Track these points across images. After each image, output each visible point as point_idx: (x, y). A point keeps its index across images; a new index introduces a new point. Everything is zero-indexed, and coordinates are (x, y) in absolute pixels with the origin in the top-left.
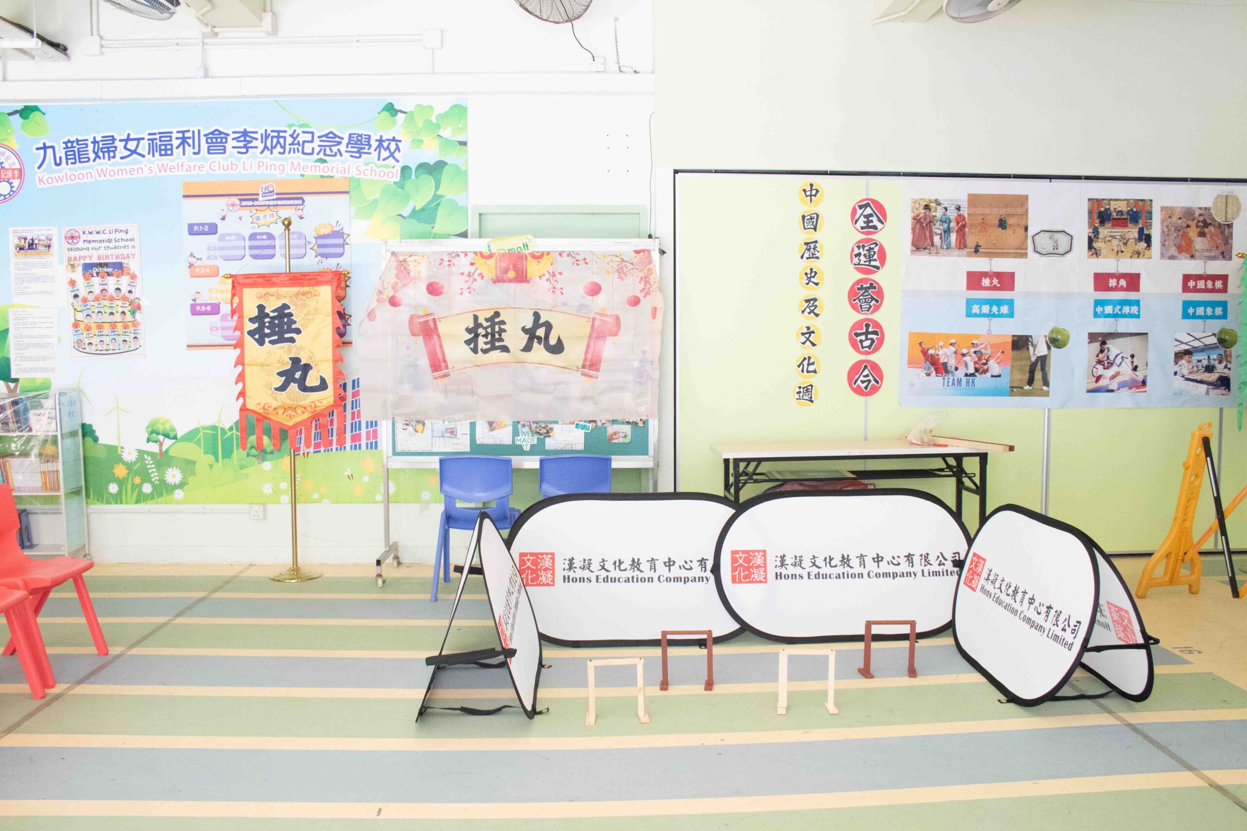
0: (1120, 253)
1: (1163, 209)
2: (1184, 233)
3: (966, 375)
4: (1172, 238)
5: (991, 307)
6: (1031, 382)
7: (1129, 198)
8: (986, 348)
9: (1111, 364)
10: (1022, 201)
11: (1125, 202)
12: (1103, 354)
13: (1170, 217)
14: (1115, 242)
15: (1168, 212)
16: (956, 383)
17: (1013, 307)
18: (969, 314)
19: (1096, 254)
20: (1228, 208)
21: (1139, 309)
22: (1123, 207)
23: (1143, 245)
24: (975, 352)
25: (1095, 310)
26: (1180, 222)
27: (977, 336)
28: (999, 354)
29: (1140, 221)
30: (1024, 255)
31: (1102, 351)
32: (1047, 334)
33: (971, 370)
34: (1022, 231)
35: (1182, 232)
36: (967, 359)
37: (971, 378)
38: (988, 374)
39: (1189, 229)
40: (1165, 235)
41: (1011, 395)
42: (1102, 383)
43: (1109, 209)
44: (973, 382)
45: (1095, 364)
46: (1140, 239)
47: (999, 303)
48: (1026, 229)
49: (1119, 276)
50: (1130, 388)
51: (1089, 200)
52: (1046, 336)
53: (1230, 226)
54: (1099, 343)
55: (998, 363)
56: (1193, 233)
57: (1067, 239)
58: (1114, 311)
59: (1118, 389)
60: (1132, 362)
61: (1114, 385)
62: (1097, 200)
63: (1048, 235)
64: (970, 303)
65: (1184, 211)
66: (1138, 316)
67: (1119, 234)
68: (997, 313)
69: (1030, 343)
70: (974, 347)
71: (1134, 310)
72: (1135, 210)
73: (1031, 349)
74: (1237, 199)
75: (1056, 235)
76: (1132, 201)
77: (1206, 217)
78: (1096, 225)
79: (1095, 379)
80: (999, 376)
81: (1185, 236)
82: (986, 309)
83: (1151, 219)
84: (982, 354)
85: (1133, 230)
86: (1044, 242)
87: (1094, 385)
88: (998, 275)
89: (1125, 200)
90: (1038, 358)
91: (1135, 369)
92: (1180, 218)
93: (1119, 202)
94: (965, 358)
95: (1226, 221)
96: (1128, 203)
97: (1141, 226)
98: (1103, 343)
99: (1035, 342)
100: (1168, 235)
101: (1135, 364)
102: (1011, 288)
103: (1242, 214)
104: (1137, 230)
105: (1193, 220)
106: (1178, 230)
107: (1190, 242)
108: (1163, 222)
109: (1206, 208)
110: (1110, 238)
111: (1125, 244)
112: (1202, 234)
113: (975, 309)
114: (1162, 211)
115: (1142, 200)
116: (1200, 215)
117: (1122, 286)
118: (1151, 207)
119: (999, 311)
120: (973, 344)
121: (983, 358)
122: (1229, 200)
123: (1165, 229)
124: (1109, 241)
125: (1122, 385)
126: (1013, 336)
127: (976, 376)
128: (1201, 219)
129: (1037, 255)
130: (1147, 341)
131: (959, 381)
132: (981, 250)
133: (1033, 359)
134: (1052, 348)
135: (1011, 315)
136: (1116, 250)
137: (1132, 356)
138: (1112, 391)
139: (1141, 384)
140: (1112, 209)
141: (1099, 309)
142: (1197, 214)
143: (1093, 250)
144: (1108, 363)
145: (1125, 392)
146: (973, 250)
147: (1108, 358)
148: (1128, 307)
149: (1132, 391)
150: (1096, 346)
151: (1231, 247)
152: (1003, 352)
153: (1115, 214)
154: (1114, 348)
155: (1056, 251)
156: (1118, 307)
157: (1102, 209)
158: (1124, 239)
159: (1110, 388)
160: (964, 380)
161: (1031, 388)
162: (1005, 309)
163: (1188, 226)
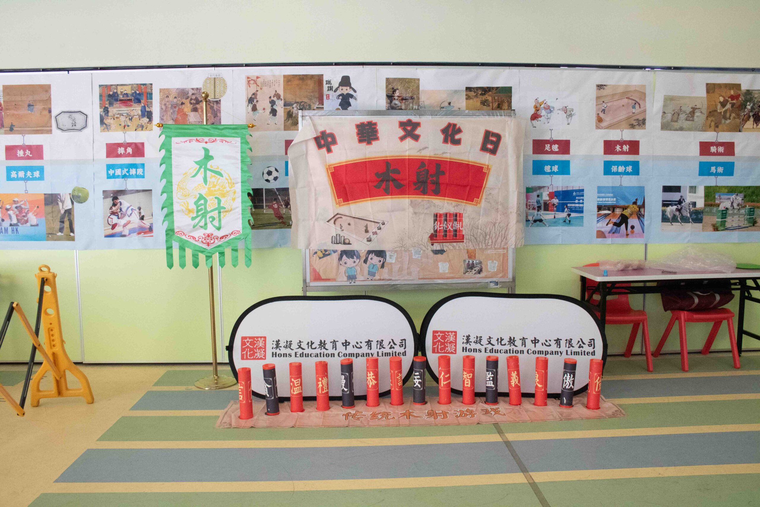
0: (126, 127)
1: (161, 90)
2: (179, 109)
3: (11, 225)
4: (169, 113)
5: (26, 172)
6: (61, 230)
7: (133, 83)
8: (25, 204)
9: (124, 215)
10: (46, 89)
11: (130, 87)
12: (116, 207)
13: (168, 97)
14: (122, 118)
15: (165, 93)
16: (3, 231)
17: (43, 171)
18: (9, 178)
19: (107, 128)
20: (216, 88)
21: (144, 170)
22: (129, 91)
23: (146, 120)
24: (16, 208)
25: (107, 172)
26: (175, 100)
27: (17, 195)
28: (36, 208)
29: (142, 101)
30: (50, 132)
31: (114, 205)
32: (71, 192)
33: (15, 221)
34: (46, 112)
35: (177, 108)
36: (11, 212)
37: (15, 227)
38: (28, 224)
39: (183, 106)
40: (163, 111)
41: (47, 240)
42: (117, 229)
43: (116, 93)
44: (17, 230)
45: (109, 215)
46: (143, 115)
47: (32, 169)
48: (50, 111)
49: (126, 145)
50: (139, 234)
51: (100, 86)
52: (70, 194)
53: (218, 102)
54: (111, 199)
55: (35, 215)
56: (187, 108)
57: (83, 117)
58: (122, 173)
59: (129, 234)
60: (140, 213)
61: (126, 232)
62: (106, 86)
63: (68, 115)
64: (9, 169)
65: (178, 91)
66: (143, 177)
67: (125, 112)
68: (31, 177)
69: (59, 200)
70: (15, 204)
71: (140, 171)
72: (138, 92)
73: (60, 204)
74: (224, 81)
75: (74, 115)
76: (135, 86)
77: (198, 96)
78: (107, 106)
79: (111, 227)
80: (37, 225)
81: (180, 111)
82: (21, 174)
83: (151, 98)
84: (22, 208)
85: (137, 108)
86: (65, 121)
87: (110, 232)
88: (30, 148)
89: (130, 85)
90: (66, 211)
91: (142, 218)
92: (175, 98)
93: (125, 87)
94: (9, 212)
95: (215, 98)
96: (132, 87)
97: (143, 105)
98: (115, 198)
99: (63, 199)
100: (166, 111)
101: (142, 214)
102: (41, 157)
103: (228, 91)
104: (140, 108)
105: (187, 98)
106: (174, 106)
107: (185, 115)
108: (161, 100)
109: (197, 89)
110: (118, 116)
111: (131, 119)
112: (195, 110)
113: (13, 174)
114: (160, 92)
115: (144, 85)
116: (193, 94)
117: (129, 153)
118: (152, 90)
119: (32, 175)
120: (14, 201)
121: (23, 212)
122: (217, 82)
123: (164, 107)
124: (117, 118)
125: (132, 231)
126: (45, 194)
127: (18, 226)
128: (194, 97)
129: (59, 132)
130: (152, 197)
131: (6, 230)
132: (15, 129)
133: (62, 212)
134: (75, 203)
135: (41, 178)
136: (123, 124)
137: (140, 209)
138: (124, 236)
139: (148, 230)
140: (119, 93)
141: (111, 172)
142: (190, 94)
143: (104, 125)
144: (121, 214)
145: (134, 236)
146: (8, 129)
147: (121, 210)
148: (134, 170)
149: (140, 235)
150: (109, 201)
151: (220, 119)
152: (38, 207)
153: (121, 96)
154: (125, 202)
155: (74, 127)
156: (126, 170)
157: (111, 93)
158: (130, 116)
159: (123, 234)
160: (10, 229)
161: (63, 234)
162: (37, 174)
163: (183, 104)
